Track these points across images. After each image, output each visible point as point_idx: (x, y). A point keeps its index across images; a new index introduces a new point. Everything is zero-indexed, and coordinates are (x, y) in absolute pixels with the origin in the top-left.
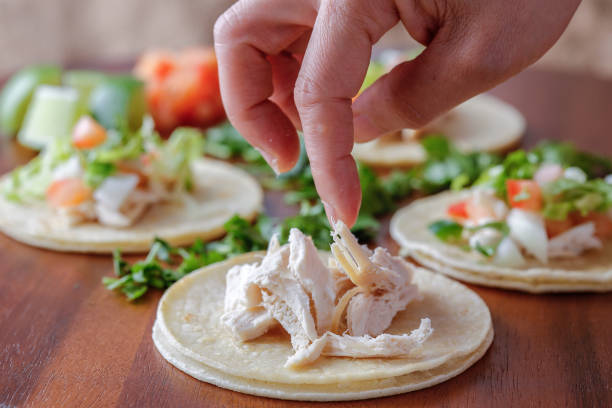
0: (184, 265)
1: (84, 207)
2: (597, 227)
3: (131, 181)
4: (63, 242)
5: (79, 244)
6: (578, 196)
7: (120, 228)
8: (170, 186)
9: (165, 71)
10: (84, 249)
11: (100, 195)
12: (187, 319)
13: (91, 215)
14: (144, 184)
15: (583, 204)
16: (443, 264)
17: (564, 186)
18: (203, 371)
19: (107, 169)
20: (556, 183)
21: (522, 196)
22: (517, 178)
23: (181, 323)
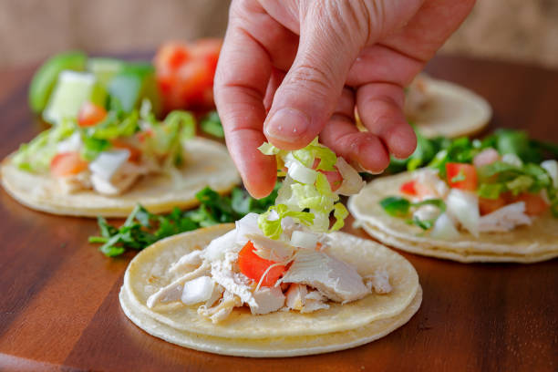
0: (161, 230)
1: (80, 177)
2: (527, 206)
3: (124, 155)
4: (59, 207)
5: (74, 209)
6: (512, 178)
7: (110, 196)
8: (161, 160)
9: (179, 59)
10: (77, 213)
11: (94, 167)
12: (150, 280)
13: (87, 184)
14: (136, 158)
15: (513, 185)
16: (387, 235)
17: (498, 168)
18: (155, 326)
19: (102, 144)
20: (491, 166)
21: (460, 177)
22: (457, 161)
23: (145, 284)
